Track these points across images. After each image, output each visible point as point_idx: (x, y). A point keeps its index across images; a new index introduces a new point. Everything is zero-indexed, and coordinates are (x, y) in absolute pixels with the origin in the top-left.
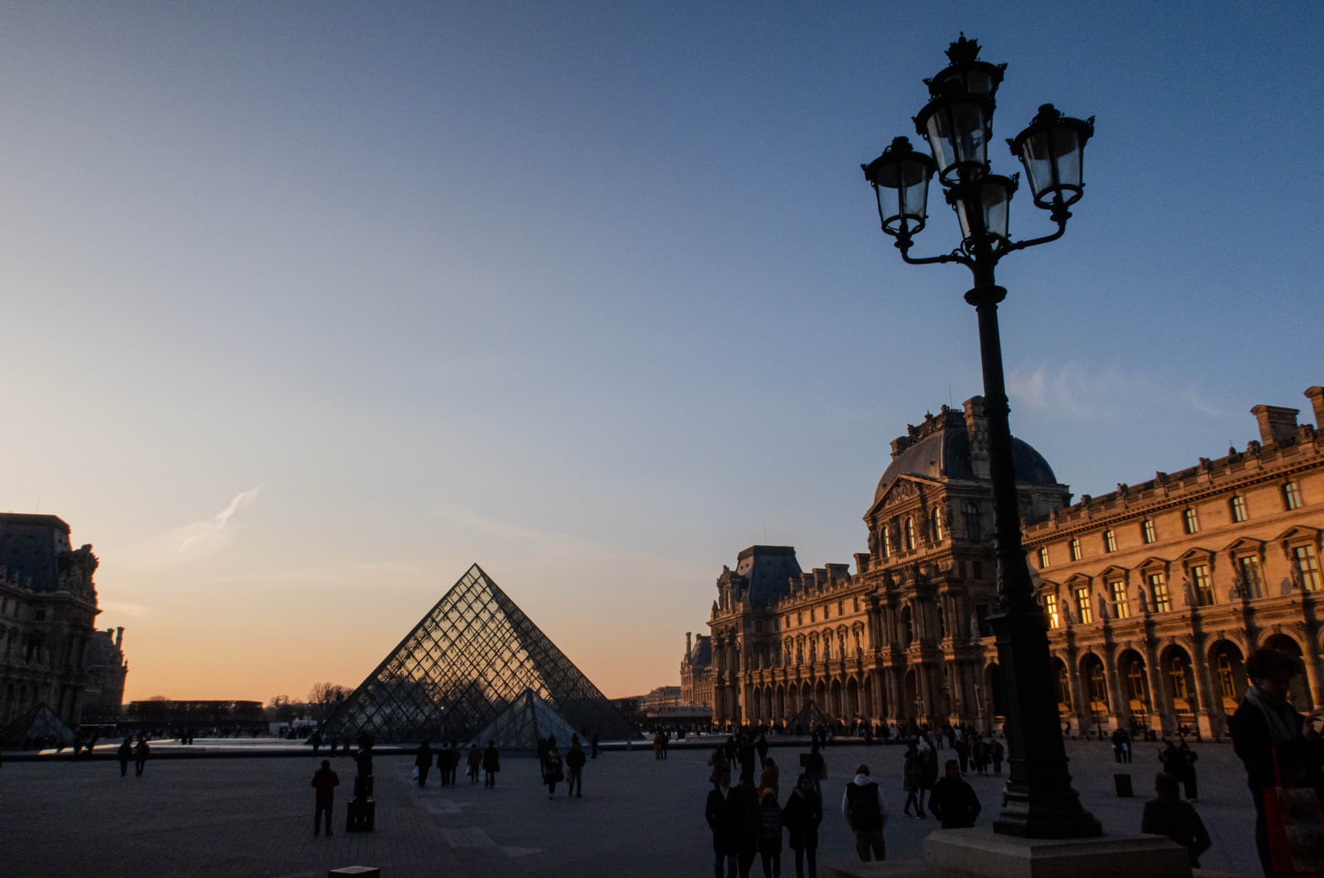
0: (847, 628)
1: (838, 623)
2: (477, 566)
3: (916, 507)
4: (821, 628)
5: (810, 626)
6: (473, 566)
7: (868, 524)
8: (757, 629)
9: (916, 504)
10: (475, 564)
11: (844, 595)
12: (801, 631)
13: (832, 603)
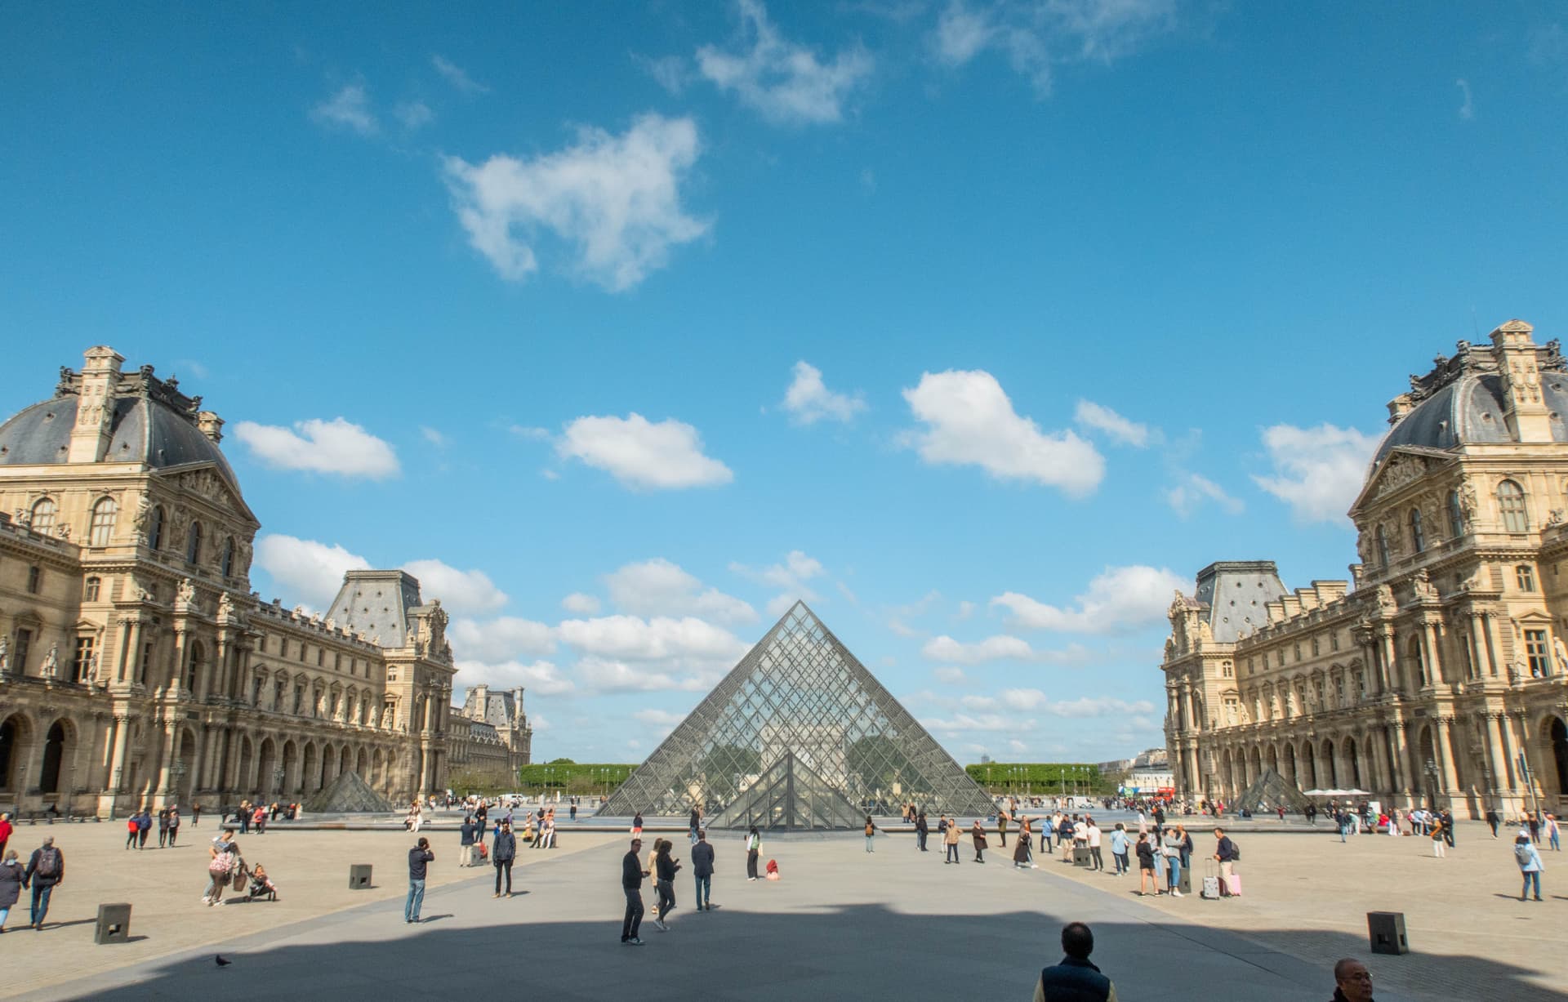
0: (1343, 668)
1: (1332, 662)
2: (803, 605)
3: (1422, 492)
4: (1309, 669)
5: (1294, 668)
6: (796, 605)
7: (1355, 521)
8: (1225, 672)
9: (1422, 488)
10: (800, 602)
11: (1337, 623)
12: (1283, 674)
13: (1320, 634)
